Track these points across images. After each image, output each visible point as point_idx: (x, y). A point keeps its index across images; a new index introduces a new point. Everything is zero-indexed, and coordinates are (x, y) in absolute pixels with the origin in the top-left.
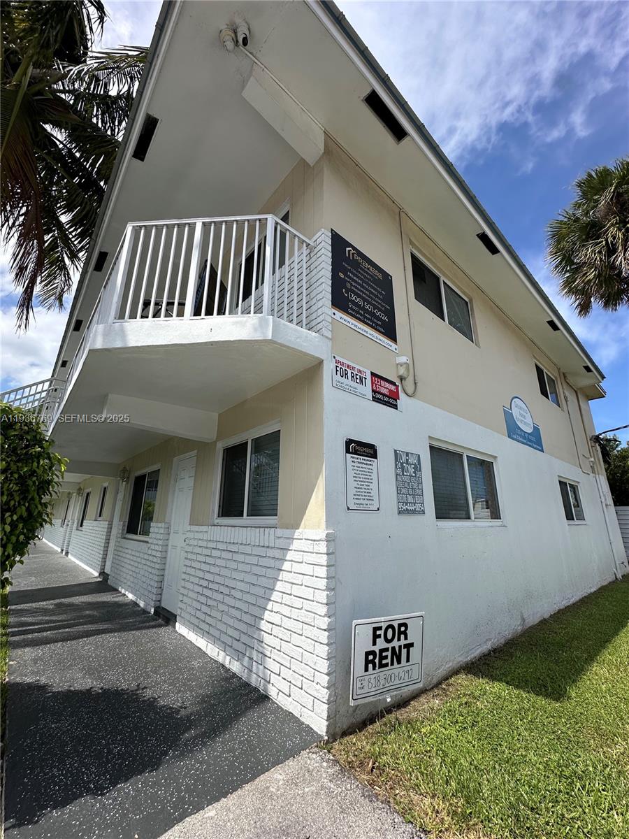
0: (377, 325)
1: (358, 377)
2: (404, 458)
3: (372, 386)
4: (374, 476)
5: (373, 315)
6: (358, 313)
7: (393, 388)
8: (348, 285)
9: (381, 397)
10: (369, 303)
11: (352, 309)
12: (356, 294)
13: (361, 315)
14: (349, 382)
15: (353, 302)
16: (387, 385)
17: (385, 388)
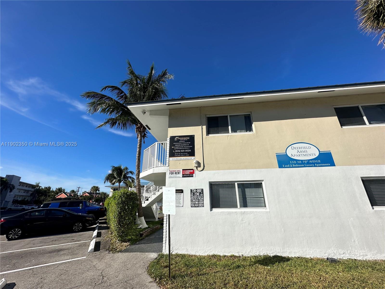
0: (185, 154)
1: (177, 173)
2: (195, 191)
3: (183, 173)
4: (182, 198)
7: (192, 171)
9: (186, 175)
10: (182, 149)
12: (177, 150)
13: (179, 155)
14: (174, 175)
15: (177, 153)
16: (189, 171)
17: (188, 172)
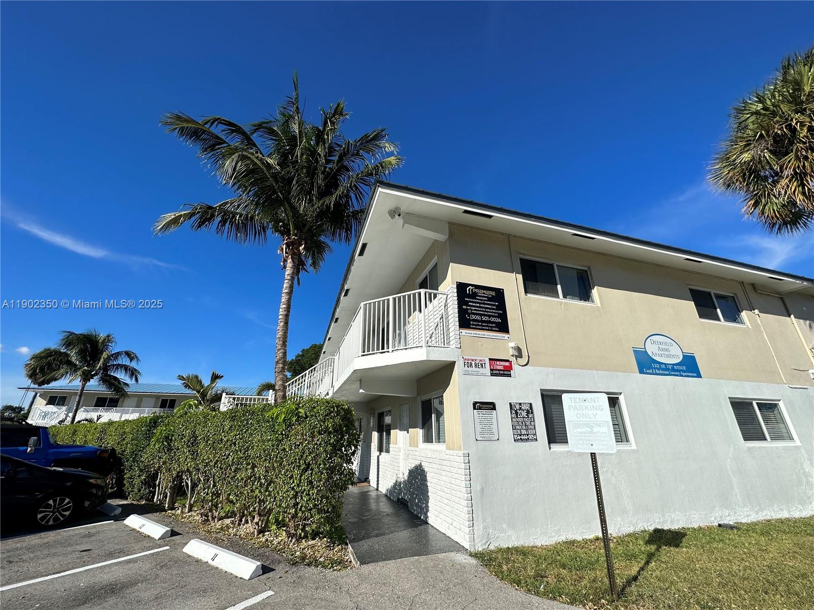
0: (492, 327)
1: (479, 364)
2: (518, 407)
3: (490, 367)
4: (494, 421)
5: (489, 322)
6: (476, 325)
7: (507, 364)
8: (469, 311)
9: (497, 372)
10: (485, 315)
11: (473, 325)
12: (474, 314)
13: (479, 325)
14: (474, 369)
15: (474, 320)
16: (502, 363)
17: (500, 366)
